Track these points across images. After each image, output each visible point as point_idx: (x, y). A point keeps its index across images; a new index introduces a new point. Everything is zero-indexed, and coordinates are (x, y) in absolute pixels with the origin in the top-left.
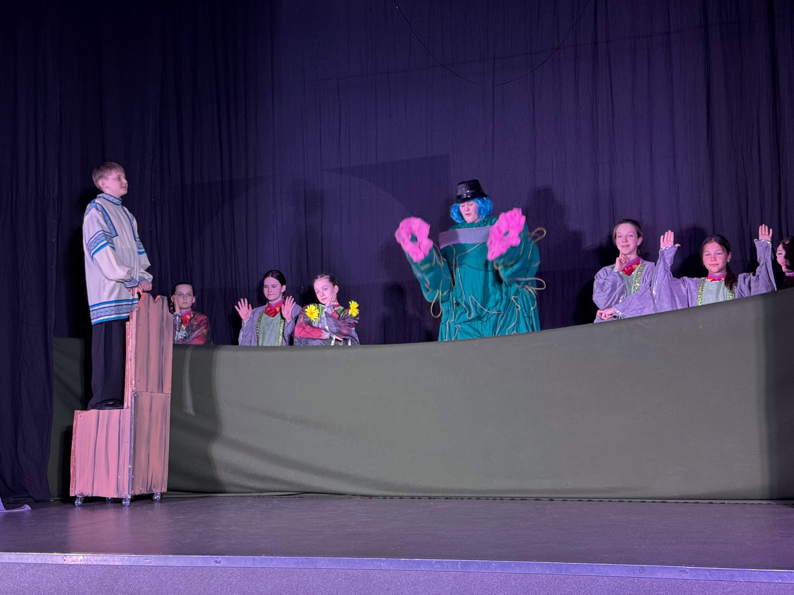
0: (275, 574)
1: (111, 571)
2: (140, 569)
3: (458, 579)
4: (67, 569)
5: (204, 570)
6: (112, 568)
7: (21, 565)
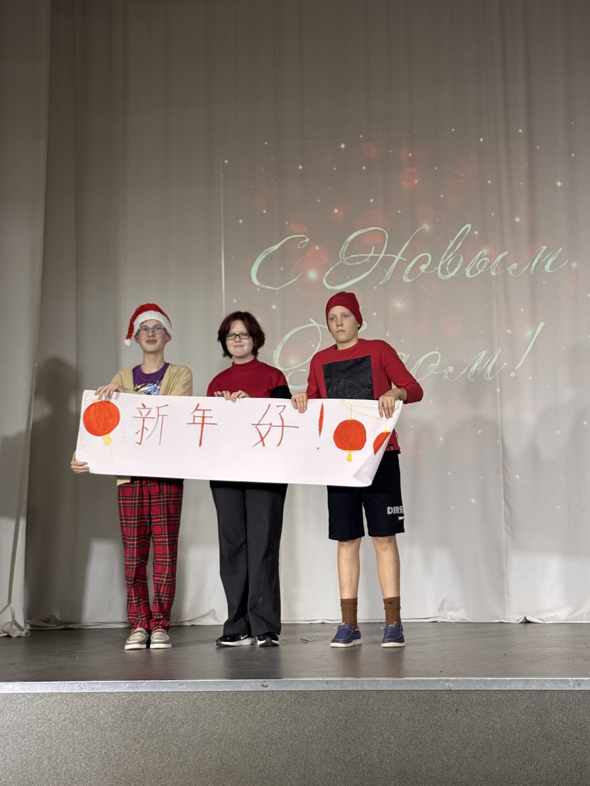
0: (330, 697)
1: (138, 698)
2: (174, 696)
3: (534, 698)
4: (85, 698)
5: (248, 695)
6: (140, 695)
7: (27, 695)
